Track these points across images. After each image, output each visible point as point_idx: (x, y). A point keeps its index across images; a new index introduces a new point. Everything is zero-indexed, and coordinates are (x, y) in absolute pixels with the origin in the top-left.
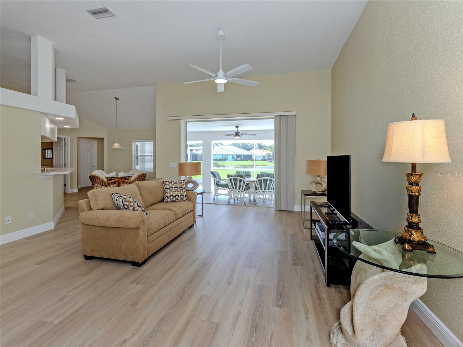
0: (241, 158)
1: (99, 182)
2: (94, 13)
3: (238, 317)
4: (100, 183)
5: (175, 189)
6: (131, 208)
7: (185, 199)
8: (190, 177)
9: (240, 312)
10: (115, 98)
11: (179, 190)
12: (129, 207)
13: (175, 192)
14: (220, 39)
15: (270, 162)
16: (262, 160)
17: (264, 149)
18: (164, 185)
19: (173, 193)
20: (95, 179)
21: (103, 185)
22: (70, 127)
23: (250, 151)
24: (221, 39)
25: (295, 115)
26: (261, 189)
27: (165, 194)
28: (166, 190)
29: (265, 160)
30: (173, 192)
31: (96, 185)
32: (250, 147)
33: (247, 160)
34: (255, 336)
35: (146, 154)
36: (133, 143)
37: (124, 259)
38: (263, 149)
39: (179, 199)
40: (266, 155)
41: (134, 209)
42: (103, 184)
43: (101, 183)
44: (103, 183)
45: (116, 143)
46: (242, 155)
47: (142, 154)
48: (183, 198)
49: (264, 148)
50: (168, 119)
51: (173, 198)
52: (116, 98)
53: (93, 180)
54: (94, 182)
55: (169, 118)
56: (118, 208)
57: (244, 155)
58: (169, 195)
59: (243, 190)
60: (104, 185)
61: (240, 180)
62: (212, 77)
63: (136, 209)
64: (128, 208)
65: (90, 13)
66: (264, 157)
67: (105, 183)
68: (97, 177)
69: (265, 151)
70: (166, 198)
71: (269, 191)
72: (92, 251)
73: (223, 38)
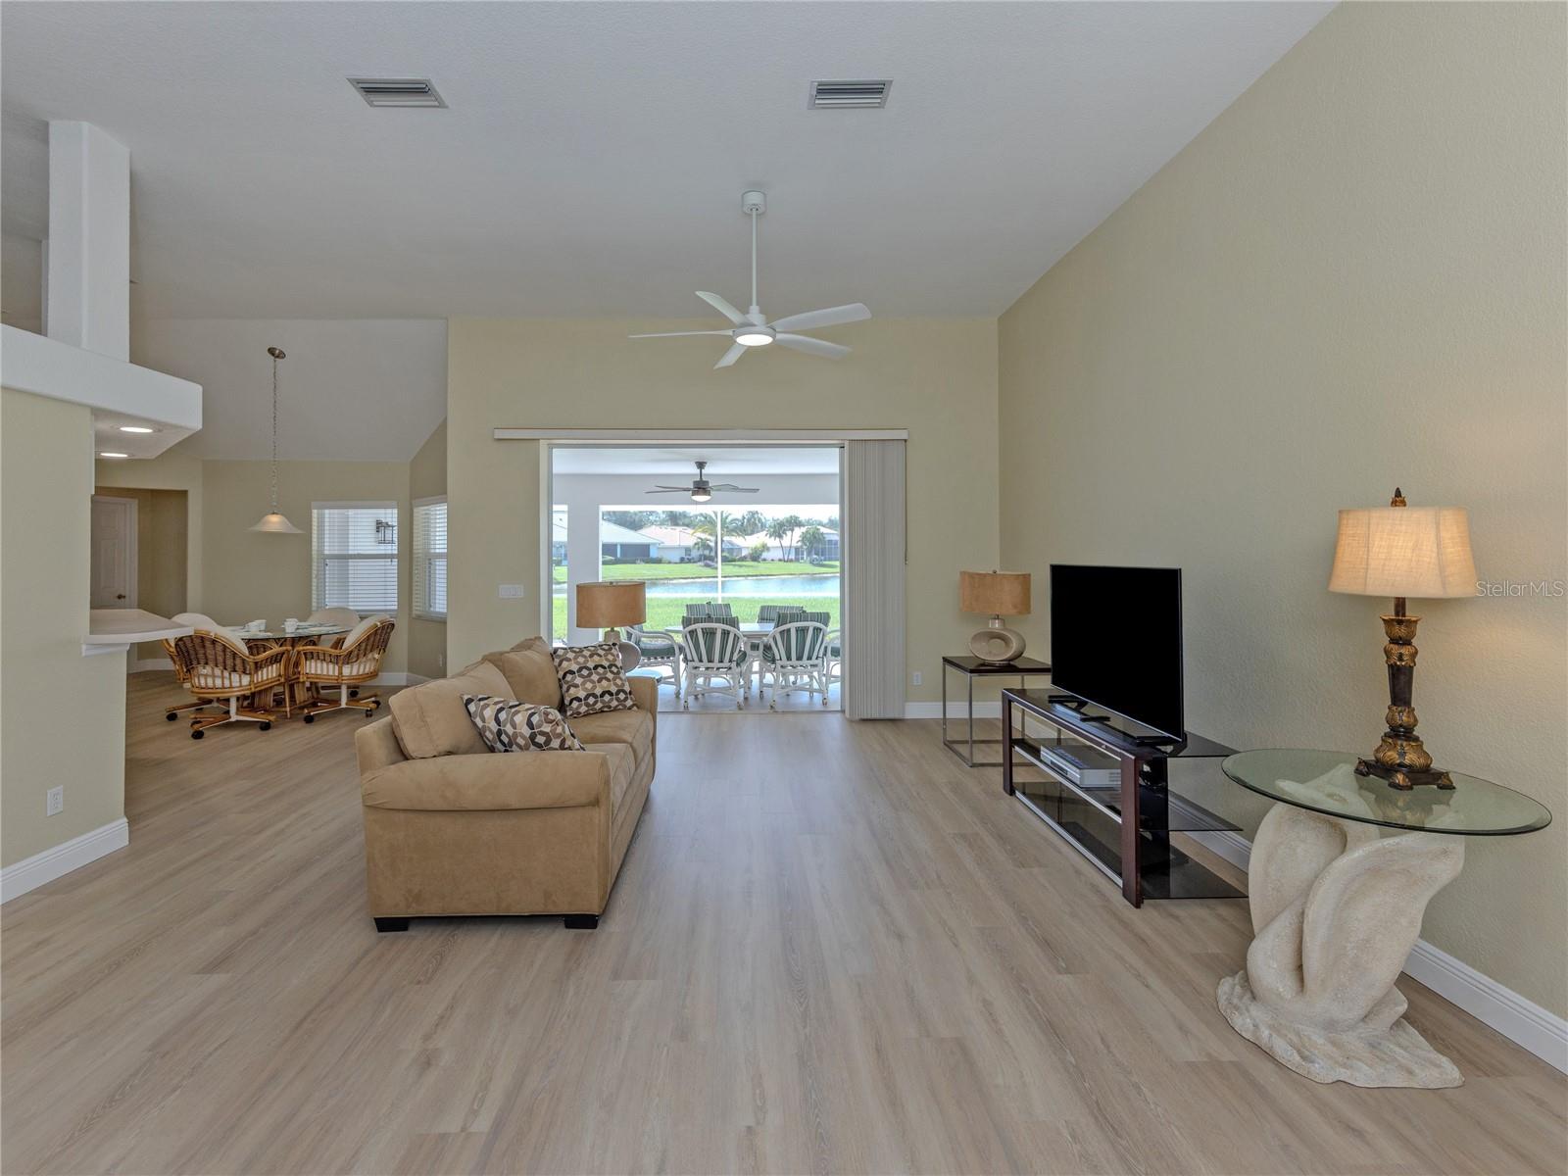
0: (615, 555)
1: (220, 659)
2: (373, 90)
3: (991, 1014)
4: (224, 662)
5: (598, 674)
6: (556, 743)
7: (629, 703)
8: (612, 630)
9: (987, 1004)
10: (269, 350)
11: (610, 676)
12: (551, 740)
13: (599, 681)
14: (750, 215)
15: (707, 566)
16: (682, 561)
17: (687, 526)
18: (557, 661)
19: (594, 687)
20: (204, 647)
21: (235, 671)
22: (125, 456)
23: (643, 531)
24: (754, 212)
25: (905, 441)
26: (789, 658)
27: (568, 690)
28: (569, 677)
29: (690, 561)
30: (593, 682)
31: (205, 671)
32: (637, 519)
33: (634, 562)
34: (1068, 1051)
35: (350, 552)
36: (315, 512)
37: (539, 909)
38: (684, 525)
39: (615, 703)
40: (696, 544)
41: (562, 747)
42: (235, 665)
43: (229, 662)
44: (238, 661)
45: (274, 513)
46: (615, 545)
47: (336, 552)
48: (626, 699)
49: (687, 521)
50: (496, 437)
51: (596, 702)
52: (271, 351)
53: (192, 652)
54: (198, 659)
55: (499, 434)
56: (487, 746)
57: (623, 546)
58: (582, 694)
59: (734, 665)
60: (239, 667)
61: (726, 633)
62: (730, 324)
63: (568, 743)
64: (548, 741)
65: (356, 88)
66: (688, 550)
67: (243, 660)
68: (214, 642)
69: (690, 531)
70: (575, 704)
71: (811, 662)
72: (411, 899)
73: (759, 212)
